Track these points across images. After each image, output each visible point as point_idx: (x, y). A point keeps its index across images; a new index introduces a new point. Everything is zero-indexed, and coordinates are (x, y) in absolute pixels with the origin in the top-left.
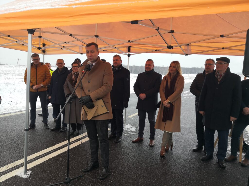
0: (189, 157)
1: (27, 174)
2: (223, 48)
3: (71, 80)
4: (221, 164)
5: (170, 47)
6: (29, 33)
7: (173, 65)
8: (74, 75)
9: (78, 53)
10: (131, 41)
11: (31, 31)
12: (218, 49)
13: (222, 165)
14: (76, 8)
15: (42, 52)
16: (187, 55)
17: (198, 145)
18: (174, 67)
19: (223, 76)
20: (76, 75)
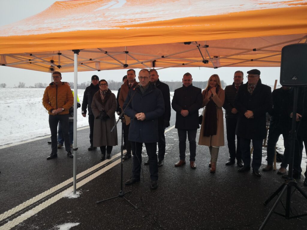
0: (227, 169)
1: (77, 194)
2: (252, 60)
4: (256, 174)
5: (205, 62)
6: (74, 53)
7: (214, 79)
8: (102, 94)
10: (164, 57)
11: (77, 51)
12: (248, 60)
13: (257, 174)
14: (129, 29)
15: (50, 70)
16: (217, 68)
17: (230, 159)
18: (215, 81)
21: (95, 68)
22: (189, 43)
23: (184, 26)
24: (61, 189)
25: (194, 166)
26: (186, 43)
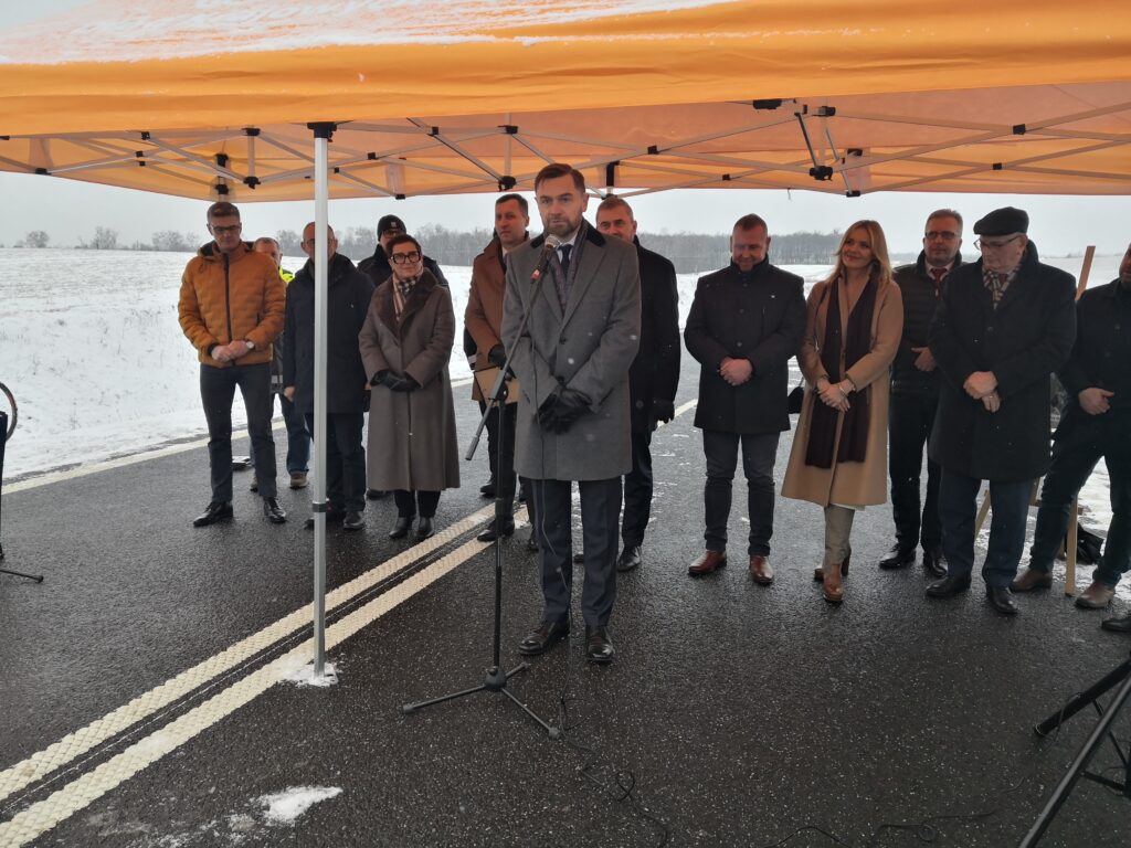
1: (327, 671)
2: (997, 167)
3: (388, 313)
4: (998, 603)
5: (821, 173)
6: (316, 136)
8: (399, 290)
9: (386, 192)
10: (658, 149)
11: (324, 130)
12: (979, 168)
13: (1003, 606)
15: (216, 192)
16: (856, 194)
17: (897, 546)
19: (1010, 279)
20: (407, 290)
21: (383, 185)
22: (773, 104)
23: (755, 33)
24: (267, 649)
25: (763, 574)
26: (759, 104)
